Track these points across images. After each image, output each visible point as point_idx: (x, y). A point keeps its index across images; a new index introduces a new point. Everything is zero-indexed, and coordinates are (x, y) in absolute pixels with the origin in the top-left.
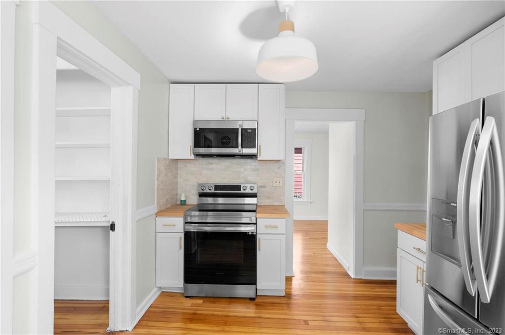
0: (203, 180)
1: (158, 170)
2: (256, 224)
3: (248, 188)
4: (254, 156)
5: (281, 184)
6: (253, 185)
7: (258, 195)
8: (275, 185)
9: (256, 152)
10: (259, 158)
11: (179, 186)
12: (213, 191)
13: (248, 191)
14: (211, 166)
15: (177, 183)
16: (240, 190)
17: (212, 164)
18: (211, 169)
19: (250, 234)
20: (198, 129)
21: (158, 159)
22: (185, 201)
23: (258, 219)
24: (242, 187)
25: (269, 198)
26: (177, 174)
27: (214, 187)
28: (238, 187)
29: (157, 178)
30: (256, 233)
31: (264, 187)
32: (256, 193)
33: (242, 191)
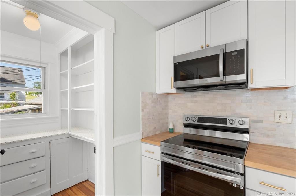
0: (188, 112)
1: (143, 103)
2: (244, 174)
3: (237, 122)
4: (243, 83)
5: (289, 120)
6: (243, 119)
7: (251, 130)
8: (277, 120)
9: (245, 78)
10: (250, 86)
11: (169, 116)
12: (196, 123)
13: (237, 125)
14: (195, 99)
15: (167, 114)
16: (226, 124)
17: (196, 96)
18: (196, 102)
19: (235, 185)
20: (177, 64)
21: (143, 93)
22: (173, 129)
23: (246, 168)
24: (228, 121)
25: (268, 136)
26: (167, 106)
27: (197, 119)
28: (224, 121)
29: (142, 110)
30: (244, 187)
31: (261, 122)
32: (248, 129)
33: (228, 125)
